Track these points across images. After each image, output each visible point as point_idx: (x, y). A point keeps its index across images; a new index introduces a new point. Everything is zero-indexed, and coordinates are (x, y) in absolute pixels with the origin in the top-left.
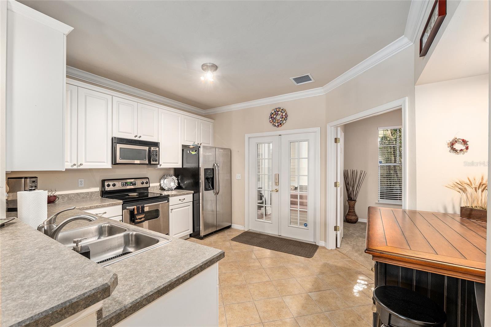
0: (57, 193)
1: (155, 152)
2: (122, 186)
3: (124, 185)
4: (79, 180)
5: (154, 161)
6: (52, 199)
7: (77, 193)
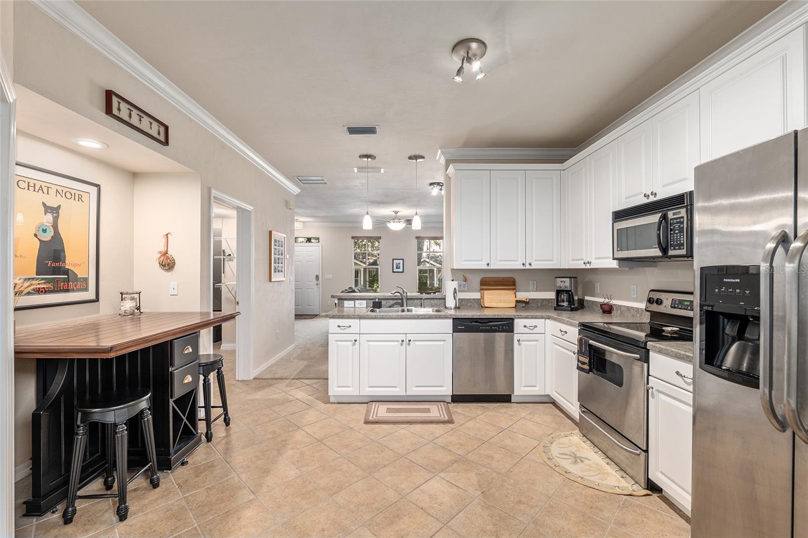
0: (614, 302)
1: (677, 223)
2: (671, 307)
3: (676, 306)
4: (633, 286)
5: (675, 249)
6: (606, 308)
7: (628, 307)
